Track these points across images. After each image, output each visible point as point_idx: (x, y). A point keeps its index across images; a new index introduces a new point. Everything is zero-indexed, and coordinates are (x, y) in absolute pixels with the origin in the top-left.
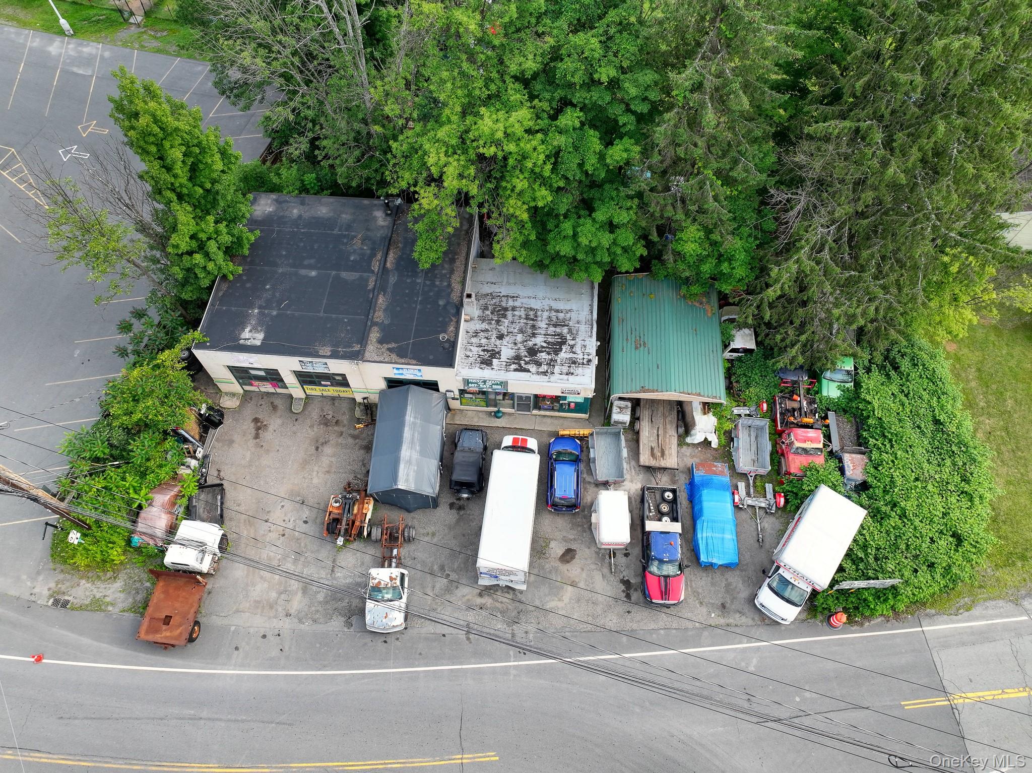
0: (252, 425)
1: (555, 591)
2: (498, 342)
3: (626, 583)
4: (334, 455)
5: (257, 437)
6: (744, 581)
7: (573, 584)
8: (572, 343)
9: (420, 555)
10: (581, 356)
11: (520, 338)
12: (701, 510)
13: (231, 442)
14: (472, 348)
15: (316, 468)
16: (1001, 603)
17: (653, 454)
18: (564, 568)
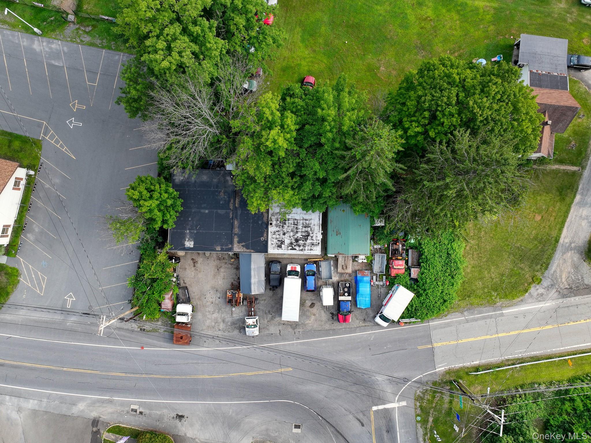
0: (192, 261)
1: (308, 317)
2: (283, 236)
3: (332, 314)
4: (225, 272)
5: (194, 266)
6: (372, 311)
7: (314, 315)
8: (312, 235)
9: (261, 307)
10: (315, 241)
11: (292, 234)
12: (359, 290)
13: (185, 269)
14: (274, 240)
15: (219, 278)
16: (457, 313)
17: (343, 268)
18: (311, 309)
